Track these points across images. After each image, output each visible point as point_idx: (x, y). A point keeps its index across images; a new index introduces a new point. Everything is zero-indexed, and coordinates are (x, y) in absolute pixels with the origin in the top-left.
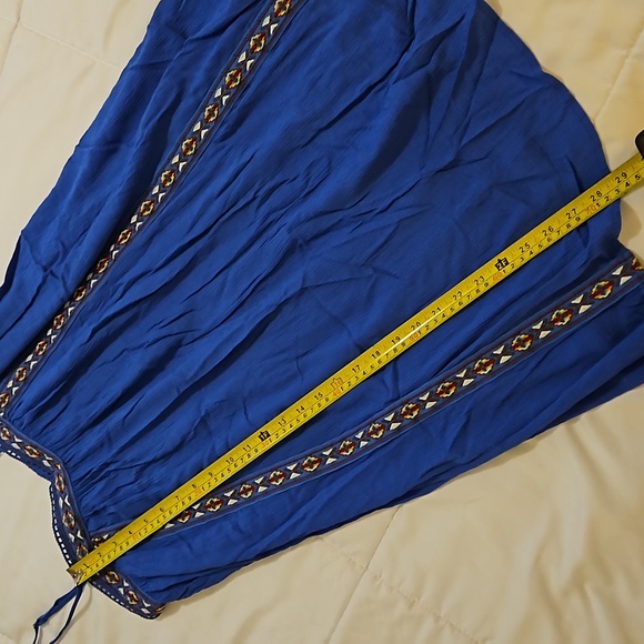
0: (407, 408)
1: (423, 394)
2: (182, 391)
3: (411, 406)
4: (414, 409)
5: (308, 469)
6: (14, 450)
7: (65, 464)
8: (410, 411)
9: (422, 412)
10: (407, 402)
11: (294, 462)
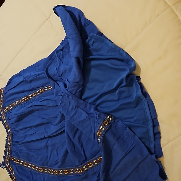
0: (90, 164)
1: (94, 160)
2: (45, 136)
3: (91, 163)
4: (92, 164)
5: (65, 173)
6: (4, 123)
7: (13, 135)
8: (90, 165)
9: (94, 165)
10: (90, 162)
11: (61, 170)
